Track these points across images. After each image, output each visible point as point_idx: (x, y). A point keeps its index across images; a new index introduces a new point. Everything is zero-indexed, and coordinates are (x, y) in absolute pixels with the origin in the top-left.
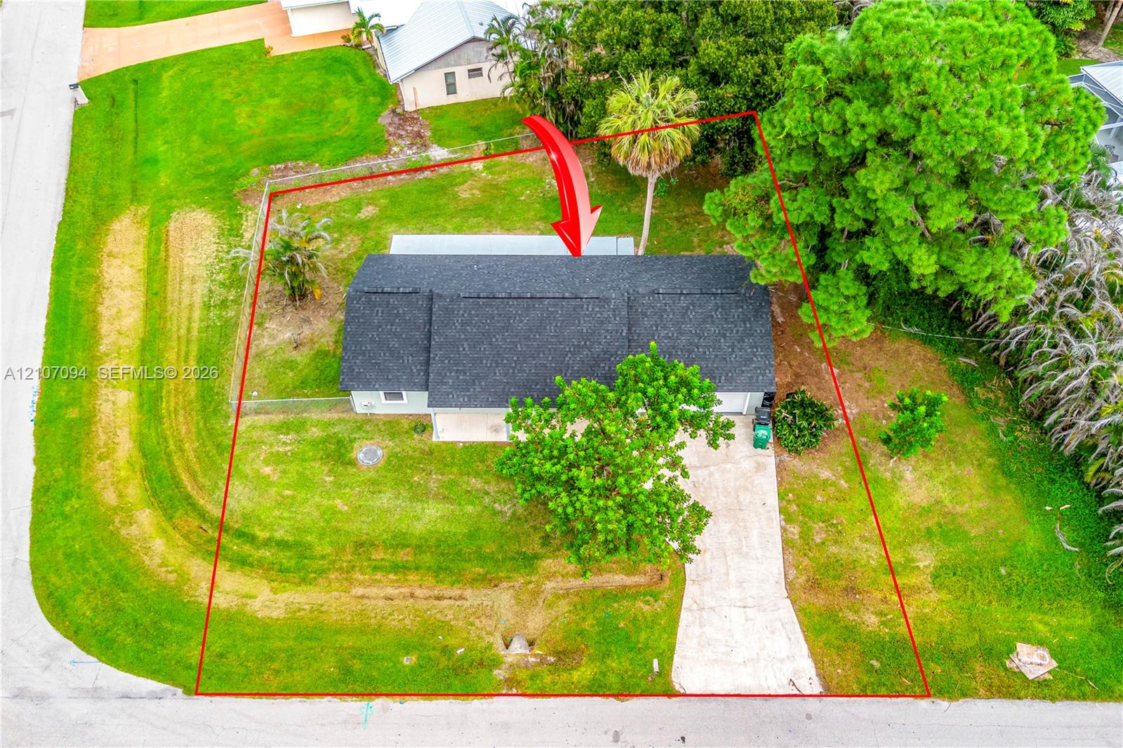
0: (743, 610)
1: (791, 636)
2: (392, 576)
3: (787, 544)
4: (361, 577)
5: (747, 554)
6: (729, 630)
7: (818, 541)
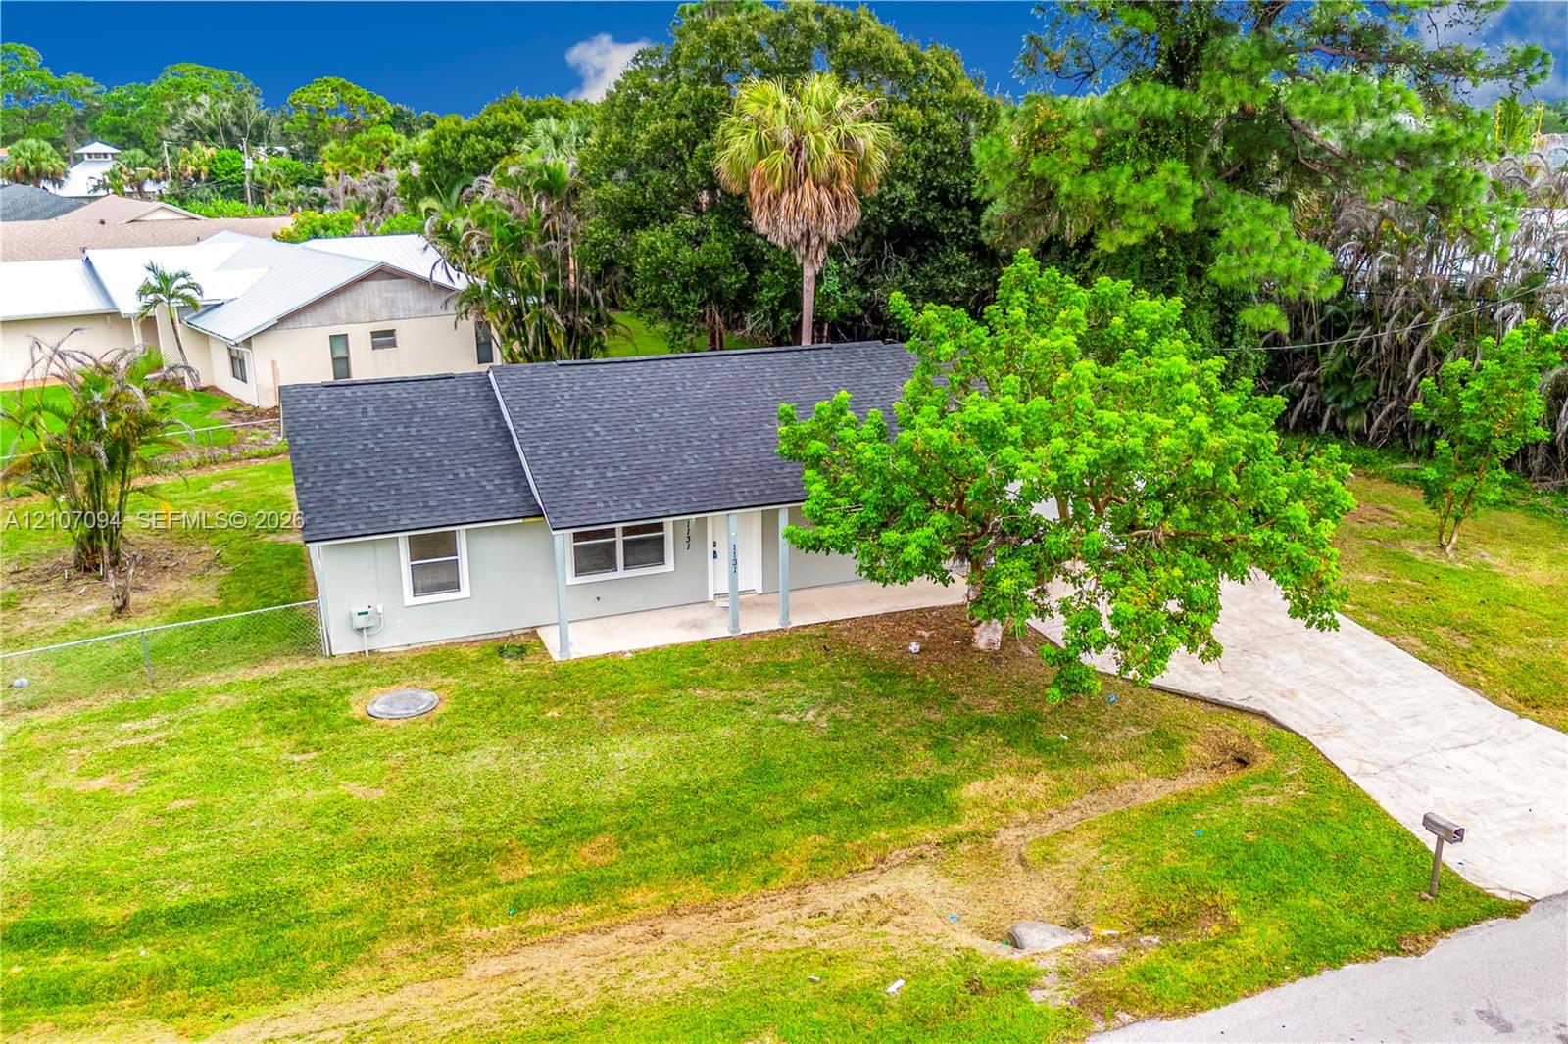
0: (1467, 751)
2: (578, 910)
4: (485, 934)
5: (1373, 680)
6: (1484, 784)
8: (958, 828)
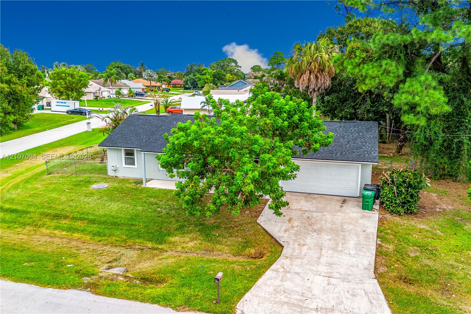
0: (327, 278)
1: (373, 301)
2: (64, 233)
3: (379, 253)
4: (44, 231)
5: (341, 251)
6: (309, 287)
7: (412, 255)
8: (160, 247)
